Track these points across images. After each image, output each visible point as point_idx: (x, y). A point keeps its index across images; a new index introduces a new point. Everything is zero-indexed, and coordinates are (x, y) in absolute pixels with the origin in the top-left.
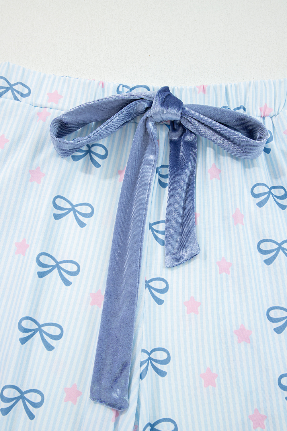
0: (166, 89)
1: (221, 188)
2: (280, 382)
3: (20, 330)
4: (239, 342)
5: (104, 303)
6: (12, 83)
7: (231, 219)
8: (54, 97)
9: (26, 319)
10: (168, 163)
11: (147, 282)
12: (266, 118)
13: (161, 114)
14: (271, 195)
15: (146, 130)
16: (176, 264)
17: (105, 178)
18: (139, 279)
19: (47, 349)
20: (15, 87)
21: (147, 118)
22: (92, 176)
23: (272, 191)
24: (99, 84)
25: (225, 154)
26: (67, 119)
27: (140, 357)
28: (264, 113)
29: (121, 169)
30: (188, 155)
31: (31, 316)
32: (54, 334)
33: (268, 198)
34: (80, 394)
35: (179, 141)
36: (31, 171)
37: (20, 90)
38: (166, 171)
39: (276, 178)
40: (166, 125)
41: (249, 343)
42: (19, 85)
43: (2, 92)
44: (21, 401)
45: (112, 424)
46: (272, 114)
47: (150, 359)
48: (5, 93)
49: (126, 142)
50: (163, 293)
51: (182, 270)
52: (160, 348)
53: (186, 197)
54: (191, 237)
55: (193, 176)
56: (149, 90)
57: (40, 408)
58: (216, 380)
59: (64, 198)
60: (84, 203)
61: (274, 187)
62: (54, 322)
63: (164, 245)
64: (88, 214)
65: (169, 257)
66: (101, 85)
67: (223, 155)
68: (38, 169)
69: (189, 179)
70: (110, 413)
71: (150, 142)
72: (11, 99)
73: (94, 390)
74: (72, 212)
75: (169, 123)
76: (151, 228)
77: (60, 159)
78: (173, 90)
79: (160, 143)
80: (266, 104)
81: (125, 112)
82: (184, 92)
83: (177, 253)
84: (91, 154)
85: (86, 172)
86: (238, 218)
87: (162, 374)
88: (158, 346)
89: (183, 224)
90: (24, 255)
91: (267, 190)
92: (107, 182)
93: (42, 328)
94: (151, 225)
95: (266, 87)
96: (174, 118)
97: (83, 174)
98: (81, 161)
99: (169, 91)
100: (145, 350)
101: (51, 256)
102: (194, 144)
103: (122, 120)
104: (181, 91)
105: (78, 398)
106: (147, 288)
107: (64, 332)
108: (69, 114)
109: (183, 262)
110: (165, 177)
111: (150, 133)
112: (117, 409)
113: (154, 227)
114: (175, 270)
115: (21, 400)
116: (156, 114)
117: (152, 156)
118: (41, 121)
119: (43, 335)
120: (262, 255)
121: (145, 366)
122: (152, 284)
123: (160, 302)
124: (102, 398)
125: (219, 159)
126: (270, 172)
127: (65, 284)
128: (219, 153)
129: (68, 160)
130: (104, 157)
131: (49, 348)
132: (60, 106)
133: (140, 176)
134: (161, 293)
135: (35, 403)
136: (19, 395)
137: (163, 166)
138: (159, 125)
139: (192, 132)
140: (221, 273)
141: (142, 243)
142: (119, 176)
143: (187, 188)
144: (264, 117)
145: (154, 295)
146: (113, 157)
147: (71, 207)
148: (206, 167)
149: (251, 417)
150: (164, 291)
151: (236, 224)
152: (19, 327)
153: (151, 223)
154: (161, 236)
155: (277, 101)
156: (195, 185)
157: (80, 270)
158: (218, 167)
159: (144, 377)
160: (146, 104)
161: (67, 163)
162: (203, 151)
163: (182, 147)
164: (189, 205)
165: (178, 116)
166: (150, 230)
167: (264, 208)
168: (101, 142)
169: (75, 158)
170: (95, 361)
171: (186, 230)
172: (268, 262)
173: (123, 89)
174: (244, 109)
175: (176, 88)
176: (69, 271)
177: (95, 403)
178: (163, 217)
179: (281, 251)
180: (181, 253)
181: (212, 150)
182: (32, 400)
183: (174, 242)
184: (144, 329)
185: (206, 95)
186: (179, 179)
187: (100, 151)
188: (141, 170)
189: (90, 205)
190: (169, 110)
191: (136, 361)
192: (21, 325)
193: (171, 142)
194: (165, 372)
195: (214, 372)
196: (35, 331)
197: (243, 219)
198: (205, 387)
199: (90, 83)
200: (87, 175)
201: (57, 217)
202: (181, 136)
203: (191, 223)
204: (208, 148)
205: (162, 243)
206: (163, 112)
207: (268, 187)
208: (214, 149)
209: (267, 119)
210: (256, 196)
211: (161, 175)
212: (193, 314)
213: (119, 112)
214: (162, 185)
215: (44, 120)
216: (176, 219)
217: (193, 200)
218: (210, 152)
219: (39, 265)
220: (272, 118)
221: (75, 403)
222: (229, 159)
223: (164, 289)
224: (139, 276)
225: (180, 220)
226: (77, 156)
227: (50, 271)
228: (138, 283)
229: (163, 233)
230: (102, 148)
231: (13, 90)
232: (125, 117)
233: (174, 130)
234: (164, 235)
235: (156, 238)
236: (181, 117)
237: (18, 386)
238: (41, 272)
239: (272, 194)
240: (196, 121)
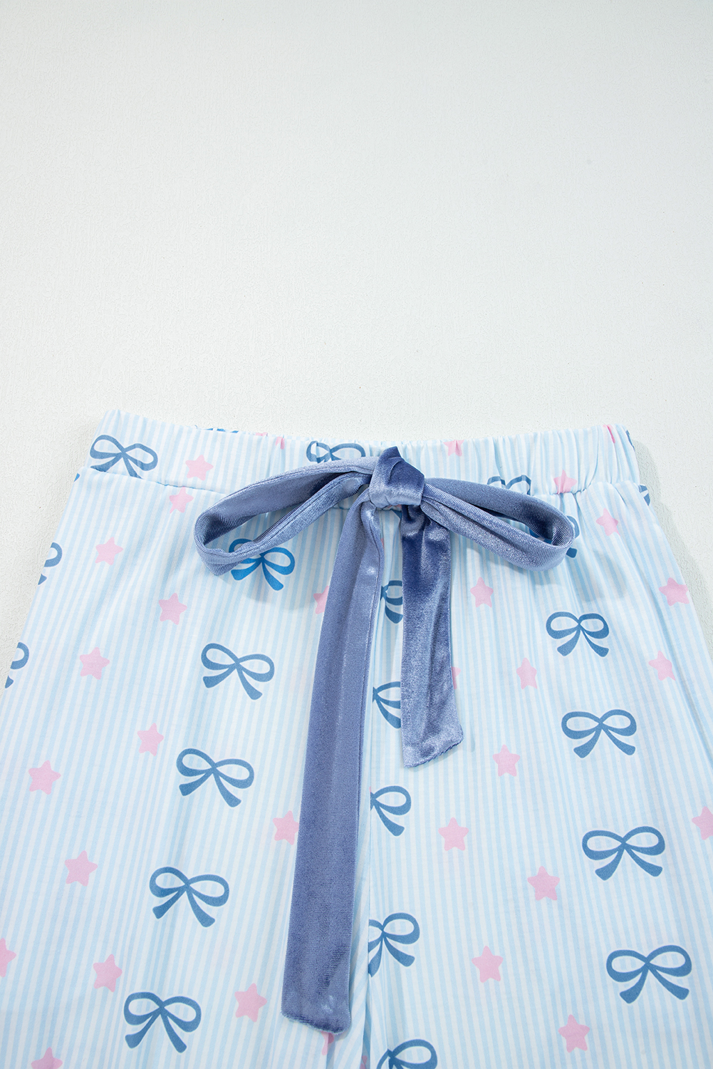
0: (394, 452)
1: (495, 622)
2: (611, 966)
3: (154, 894)
4: (538, 898)
5: (299, 837)
6: (125, 446)
7: (515, 676)
8: (199, 467)
9: (164, 872)
10: (400, 578)
11: (374, 796)
12: (566, 495)
13: (387, 497)
14: (581, 632)
15: (361, 524)
16: (423, 760)
17: (292, 608)
18: (359, 793)
19: (202, 924)
20: (131, 453)
21: (362, 504)
22: (268, 606)
23: (583, 624)
24: (275, 442)
25: (499, 561)
26: (224, 513)
27: (367, 934)
28: (562, 487)
29: (319, 591)
30: (435, 565)
31: (172, 865)
32: (214, 896)
33: (576, 637)
34: (263, 1002)
35: (419, 537)
36: (162, 602)
37: (139, 459)
38: (398, 592)
39: (588, 600)
40: (395, 511)
41: (556, 899)
42: (138, 449)
43: (109, 463)
44: (159, 1019)
45: (323, 1058)
46: (575, 489)
47: (384, 935)
48: (113, 465)
49: (327, 543)
50: (401, 814)
51: (433, 770)
52: (400, 914)
53: (435, 639)
54: (447, 712)
55: (446, 602)
56: (363, 455)
57: (194, 1032)
58: (500, 968)
59: (222, 646)
60: (256, 655)
61: (585, 617)
62: (211, 874)
63: (400, 727)
64: (264, 674)
65: (410, 749)
66: (279, 444)
67: (496, 563)
68: (174, 596)
69: (440, 607)
70: (318, 1039)
71: (369, 543)
72: (123, 474)
73: (288, 999)
74: (236, 670)
75: (400, 509)
76: (376, 697)
77: (211, 578)
78: (405, 451)
79: (385, 544)
80: (564, 472)
81: (324, 496)
82: (423, 452)
83: (423, 740)
84: (266, 565)
85: (258, 599)
86: (526, 675)
87: (406, 960)
88: (396, 911)
89: (431, 688)
90: (155, 754)
91: (574, 624)
92: (295, 614)
93: (192, 885)
94: (375, 691)
95: (562, 442)
96: (409, 502)
97: (252, 602)
98: (248, 578)
99: (399, 456)
100: (376, 921)
101: (203, 753)
102: (444, 545)
103: (319, 509)
104: (417, 451)
105: (261, 1010)
106: (374, 807)
107: (230, 890)
108: (227, 503)
109: (435, 757)
110: (397, 602)
111: (369, 530)
112: (331, 1032)
113: (382, 694)
114: (421, 771)
115: (160, 1016)
116: (378, 495)
117: (373, 569)
118: (178, 512)
119: (193, 898)
120: (570, 739)
121: (376, 949)
122: (381, 799)
123: (396, 830)
124: (304, 1013)
125: (488, 568)
126: (576, 590)
127: (227, 802)
128: (488, 559)
129: (226, 580)
130: (287, 570)
131: (206, 920)
132: (209, 483)
133: (353, 604)
134: (397, 814)
135: (185, 1022)
136: (157, 1007)
137: (392, 583)
138: (383, 512)
139: (441, 526)
140: (501, 774)
141: (361, 727)
142: (316, 604)
143: (437, 624)
144: (561, 494)
145: (386, 818)
146: (304, 570)
147: (233, 662)
148: (466, 584)
149: (562, 1032)
150: (403, 810)
151: (523, 686)
152: (151, 888)
153: (376, 688)
154: (393, 711)
155: (582, 466)
156: (450, 618)
157: (253, 777)
158: (487, 584)
159: (376, 971)
160: (359, 481)
161: (223, 585)
162: (460, 555)
163: (424, 550)
164: (440, 654)
165: (417, 499)
166: (375, 701)
167: (570, 655)
168: (282, 546)
169: (238, 575)
170: (288, 946)
171: (437, 698)
172: (582, 751)
173: (317, 451)
174: (528, 481)
175: (409, 447)
176: (234, 780)
177: (290, 1021)
178: (396, 677)
179: (603, 733)
180: (428, 742)
181: (476, 554)
182: (180, 1016)
183: (418, 721)
184: (372, 884)
185: (462, 458)
186: (423, 609)
187: (281, 560)
188: (354, 595)
189: (268, 658)
190: (401, 491)
191: (360, 942)
192: (155, 884)
193: (405, 540)
194: (410, 956)
195: (497, 953)
196: (180, 891)
197: (536, 677)
198: (482, 981)
199: (259, 442)
200: (260, 604)
201: (210, 682)
202: (422, 529)
203: (446, 687)
204: (469, 550)
205: (397, 723)
206: (390, 494)
207: (574, 618)
208: (480, 553)
209: (568, 497)
210: (556, 635)
211: (389, 600)
212: (455, 850)
213: (314, 497)
214: (393, 617)
215: (183, 510)
216: (420, 679)
217: (447, 645)
218: (472, 557)
219: (182, 773)
220: (574, 495)
221: (254, 1018)
222: (507, 569)
223: (403, 806)
224: (359, 787)
225: (426, 680)
226: (240, 570)
227: (202, 781)
228: (359, 801)
229: (397, 705)
230: (283, 554)
231: (127, 458)
232: (324, 504)
233: (410, 520)
234: (399, 708)
235: (386, 714)
236: (422, 501)
237: (154, 992)
238: (186, 785)
239: (583, 630)
240: (447, 510)
